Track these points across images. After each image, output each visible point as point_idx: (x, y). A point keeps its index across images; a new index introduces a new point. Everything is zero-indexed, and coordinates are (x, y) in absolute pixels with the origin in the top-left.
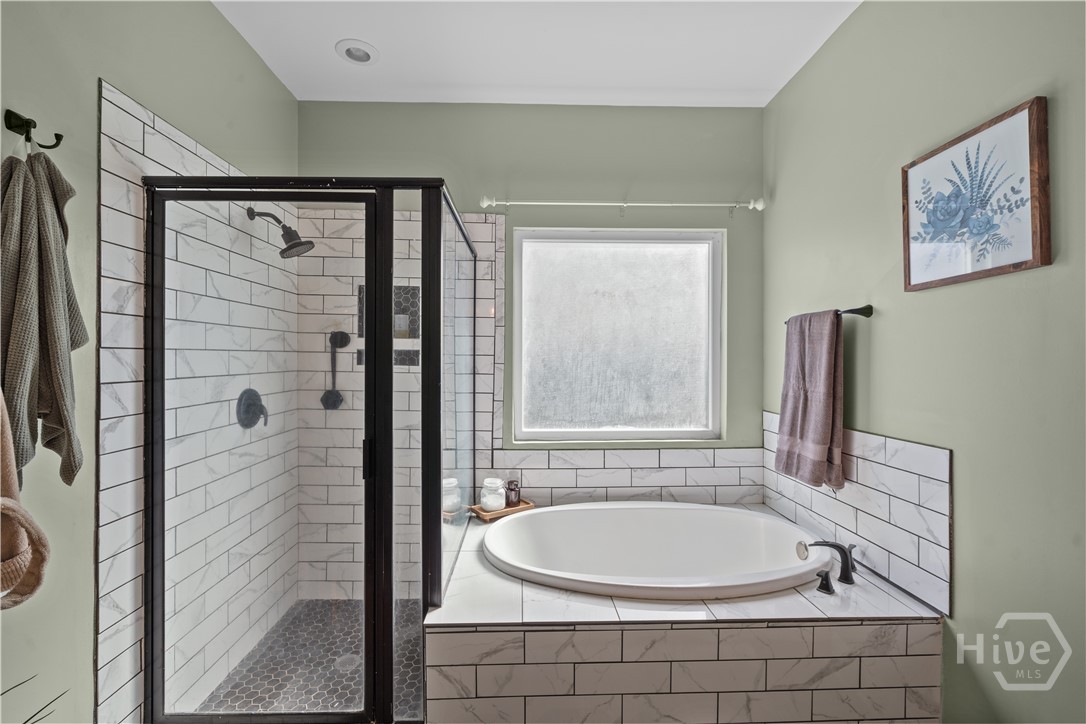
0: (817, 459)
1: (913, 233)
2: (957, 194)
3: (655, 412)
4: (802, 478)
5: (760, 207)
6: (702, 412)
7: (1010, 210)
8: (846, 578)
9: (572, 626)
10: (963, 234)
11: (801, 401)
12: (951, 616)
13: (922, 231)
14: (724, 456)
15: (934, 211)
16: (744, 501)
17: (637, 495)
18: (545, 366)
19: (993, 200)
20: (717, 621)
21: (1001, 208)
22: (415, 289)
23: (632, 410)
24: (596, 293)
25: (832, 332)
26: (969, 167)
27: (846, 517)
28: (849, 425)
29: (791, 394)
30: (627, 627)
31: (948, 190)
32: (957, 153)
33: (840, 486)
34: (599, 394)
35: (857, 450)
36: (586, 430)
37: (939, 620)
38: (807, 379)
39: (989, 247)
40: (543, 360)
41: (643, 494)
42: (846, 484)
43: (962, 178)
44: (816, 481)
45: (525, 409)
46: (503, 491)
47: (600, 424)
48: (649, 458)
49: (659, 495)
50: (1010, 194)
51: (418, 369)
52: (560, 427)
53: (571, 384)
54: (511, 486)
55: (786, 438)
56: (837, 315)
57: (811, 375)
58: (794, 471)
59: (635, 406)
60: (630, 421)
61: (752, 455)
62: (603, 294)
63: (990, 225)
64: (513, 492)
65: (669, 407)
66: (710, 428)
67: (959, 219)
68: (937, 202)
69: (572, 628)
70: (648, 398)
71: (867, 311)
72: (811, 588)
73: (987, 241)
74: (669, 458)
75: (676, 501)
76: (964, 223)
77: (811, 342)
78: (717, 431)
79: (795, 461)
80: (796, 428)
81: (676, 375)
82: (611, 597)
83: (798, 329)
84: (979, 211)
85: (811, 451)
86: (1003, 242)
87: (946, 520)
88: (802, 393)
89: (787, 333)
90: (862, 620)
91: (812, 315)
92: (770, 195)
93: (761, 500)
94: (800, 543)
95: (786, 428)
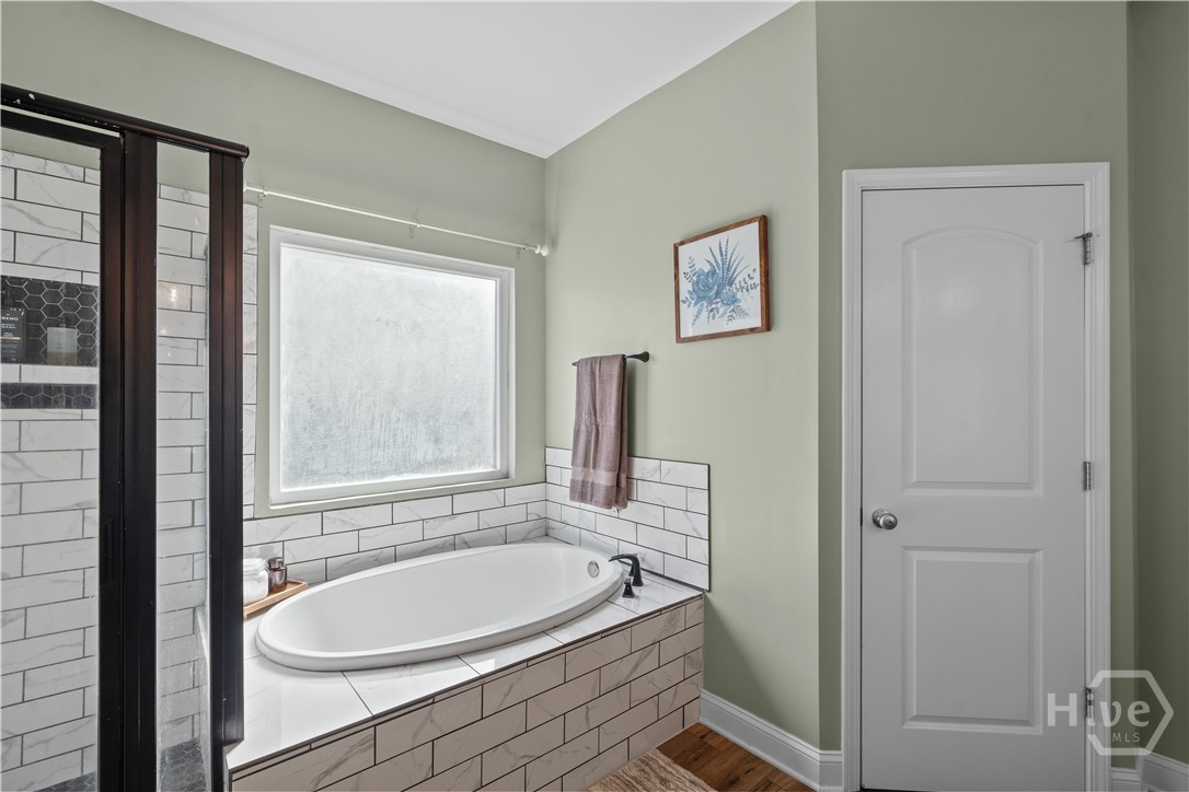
0: (609, 484)
1: (682, 298)
2: (713, 273)
3: (445, 456)
4: (596, 504)
5: (545, 253)
6: (491, 453)
7: (748, 291)
8: (638, 582)
9: (431, 699)
10: (717, 303)
11: (594, 435)
12: (710, 591)
13: (688, 297)
14: (514, 494)
15: (697, 282)
16: (531, 536)
17: (430, 549)
18: (312, 407)
19: (737, 281)
20: (565, 646)
21: (742, 288)
22: (89, 288)
23: (419, 455)
24: (378, 320)
25: (620, 374)
26: (721, 254)
27: (627, 532)
28: (631, 454)
29: (583, 428)
30: (487, 680)
31: (707, 268)
32: (713, 241)
33: (625, 506)
34: (382, 439)
35: (637, 474)
36: (366, 482)
37: (703, 596)
38: (598, 415)
39: (734, 315)
40: (310, 400)
41: (435, 547)
42: (629, 504)
43: (716, 261)
44: (608, 505)
45: (284, 463)
46: (265, 574)
47: (383, 474)
48: (441, 506)
49: (452, 545)
50: (747, 278)
51: (94, 414)
52: (333, 481)
53: (347, 428)
54: (274, 566)
55: (580, 469)
56: (624, 358)
57: (601, 411)
58: (589, 498)
59: (424, 450)
60: (418, 468)
61: (535, 491)
62: (387, 323)
63: (734, 300)
64: (278, 573)
65: (459, 449)
66: (498, 467)
67: (714, 292)
68: (699, 276)
69: (431, 701)
70: (437, 440)
71: (645, 357)
72: (618, 597)
73: (733, 310)
74: (462, 502)
75: (469, 547)
76: (718, 294)
77: (601, 382)
78: (505, 471)
79: (589, 489)
80: (588, 460)
81: (466, 414)
82: (458, 656)
83: (589, 370)
84: (727, 287)
85: (603, 478)
86: (744, 313)
87: (707, 517)
88: (594, 427)
89: (578, 374)
90: (660, 610)
91: (602, 358)
92: (553, 244)
93: (544, 531)
94: (591, 563)
95: (580, 460)
